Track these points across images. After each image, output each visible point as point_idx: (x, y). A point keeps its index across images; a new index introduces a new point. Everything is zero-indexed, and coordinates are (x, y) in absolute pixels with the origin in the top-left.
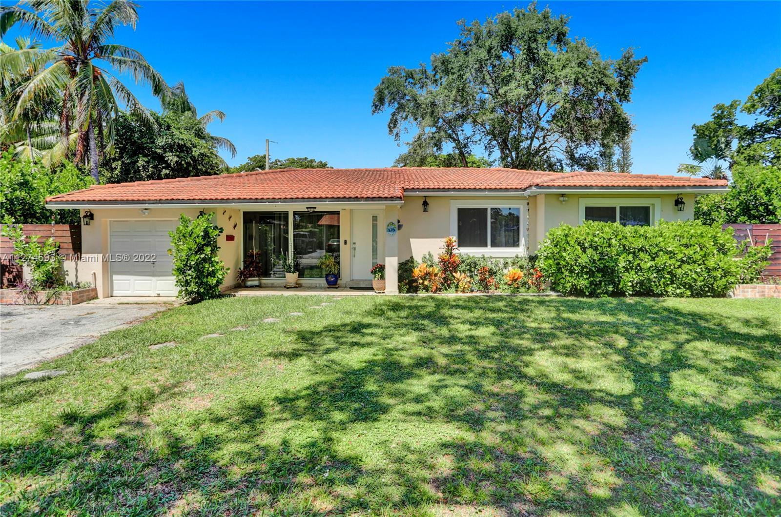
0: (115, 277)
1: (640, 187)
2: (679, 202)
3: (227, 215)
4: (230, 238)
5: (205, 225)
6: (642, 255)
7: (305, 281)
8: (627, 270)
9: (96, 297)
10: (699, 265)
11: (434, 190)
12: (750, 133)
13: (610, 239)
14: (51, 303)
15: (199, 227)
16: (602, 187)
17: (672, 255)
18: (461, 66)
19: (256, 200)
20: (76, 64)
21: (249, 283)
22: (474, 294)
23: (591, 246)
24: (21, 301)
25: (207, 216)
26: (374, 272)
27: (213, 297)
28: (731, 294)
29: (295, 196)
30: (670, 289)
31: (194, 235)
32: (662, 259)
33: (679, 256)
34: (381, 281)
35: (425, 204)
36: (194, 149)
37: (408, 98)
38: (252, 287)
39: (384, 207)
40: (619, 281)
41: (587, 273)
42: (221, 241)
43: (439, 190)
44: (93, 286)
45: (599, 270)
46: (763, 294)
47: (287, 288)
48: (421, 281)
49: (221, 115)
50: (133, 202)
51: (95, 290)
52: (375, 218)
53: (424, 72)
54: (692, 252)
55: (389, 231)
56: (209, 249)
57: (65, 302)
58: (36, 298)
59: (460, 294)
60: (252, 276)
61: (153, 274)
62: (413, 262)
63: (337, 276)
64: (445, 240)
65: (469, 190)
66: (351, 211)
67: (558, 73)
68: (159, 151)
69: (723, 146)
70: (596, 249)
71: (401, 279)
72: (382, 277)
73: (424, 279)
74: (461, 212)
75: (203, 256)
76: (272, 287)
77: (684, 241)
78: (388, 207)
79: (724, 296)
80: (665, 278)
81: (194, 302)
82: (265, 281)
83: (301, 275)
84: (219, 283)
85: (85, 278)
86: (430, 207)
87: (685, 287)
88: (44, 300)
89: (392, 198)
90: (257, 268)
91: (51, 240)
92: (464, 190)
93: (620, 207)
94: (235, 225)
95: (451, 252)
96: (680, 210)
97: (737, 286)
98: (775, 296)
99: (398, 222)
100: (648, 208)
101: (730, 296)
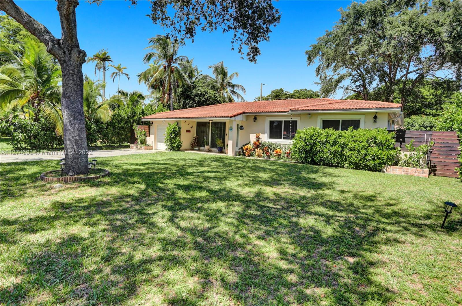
0: (158, 143)
2: (375, 117)
3: (187, 123)
4: (188, 131)
9: (152, 149)
21: (195, 149)
28: (385, 170)
42: (183, 132)
44: (152, 145)
55: (230, 130)
57: (143, 149)
60: (197, 146)
63: (222, 148)
64: (256, 134)
85: (150, 143)
88: (139, 148)
89: (227, 117)
90: (197, 143)
93: (342, 120)
94: (192, 127)
95: (259, 140)
96: (375, 122)
97: (389, 166)
98: (416, 175)
99: (242, 126)
100: (359, 120)
101: (384, 172)
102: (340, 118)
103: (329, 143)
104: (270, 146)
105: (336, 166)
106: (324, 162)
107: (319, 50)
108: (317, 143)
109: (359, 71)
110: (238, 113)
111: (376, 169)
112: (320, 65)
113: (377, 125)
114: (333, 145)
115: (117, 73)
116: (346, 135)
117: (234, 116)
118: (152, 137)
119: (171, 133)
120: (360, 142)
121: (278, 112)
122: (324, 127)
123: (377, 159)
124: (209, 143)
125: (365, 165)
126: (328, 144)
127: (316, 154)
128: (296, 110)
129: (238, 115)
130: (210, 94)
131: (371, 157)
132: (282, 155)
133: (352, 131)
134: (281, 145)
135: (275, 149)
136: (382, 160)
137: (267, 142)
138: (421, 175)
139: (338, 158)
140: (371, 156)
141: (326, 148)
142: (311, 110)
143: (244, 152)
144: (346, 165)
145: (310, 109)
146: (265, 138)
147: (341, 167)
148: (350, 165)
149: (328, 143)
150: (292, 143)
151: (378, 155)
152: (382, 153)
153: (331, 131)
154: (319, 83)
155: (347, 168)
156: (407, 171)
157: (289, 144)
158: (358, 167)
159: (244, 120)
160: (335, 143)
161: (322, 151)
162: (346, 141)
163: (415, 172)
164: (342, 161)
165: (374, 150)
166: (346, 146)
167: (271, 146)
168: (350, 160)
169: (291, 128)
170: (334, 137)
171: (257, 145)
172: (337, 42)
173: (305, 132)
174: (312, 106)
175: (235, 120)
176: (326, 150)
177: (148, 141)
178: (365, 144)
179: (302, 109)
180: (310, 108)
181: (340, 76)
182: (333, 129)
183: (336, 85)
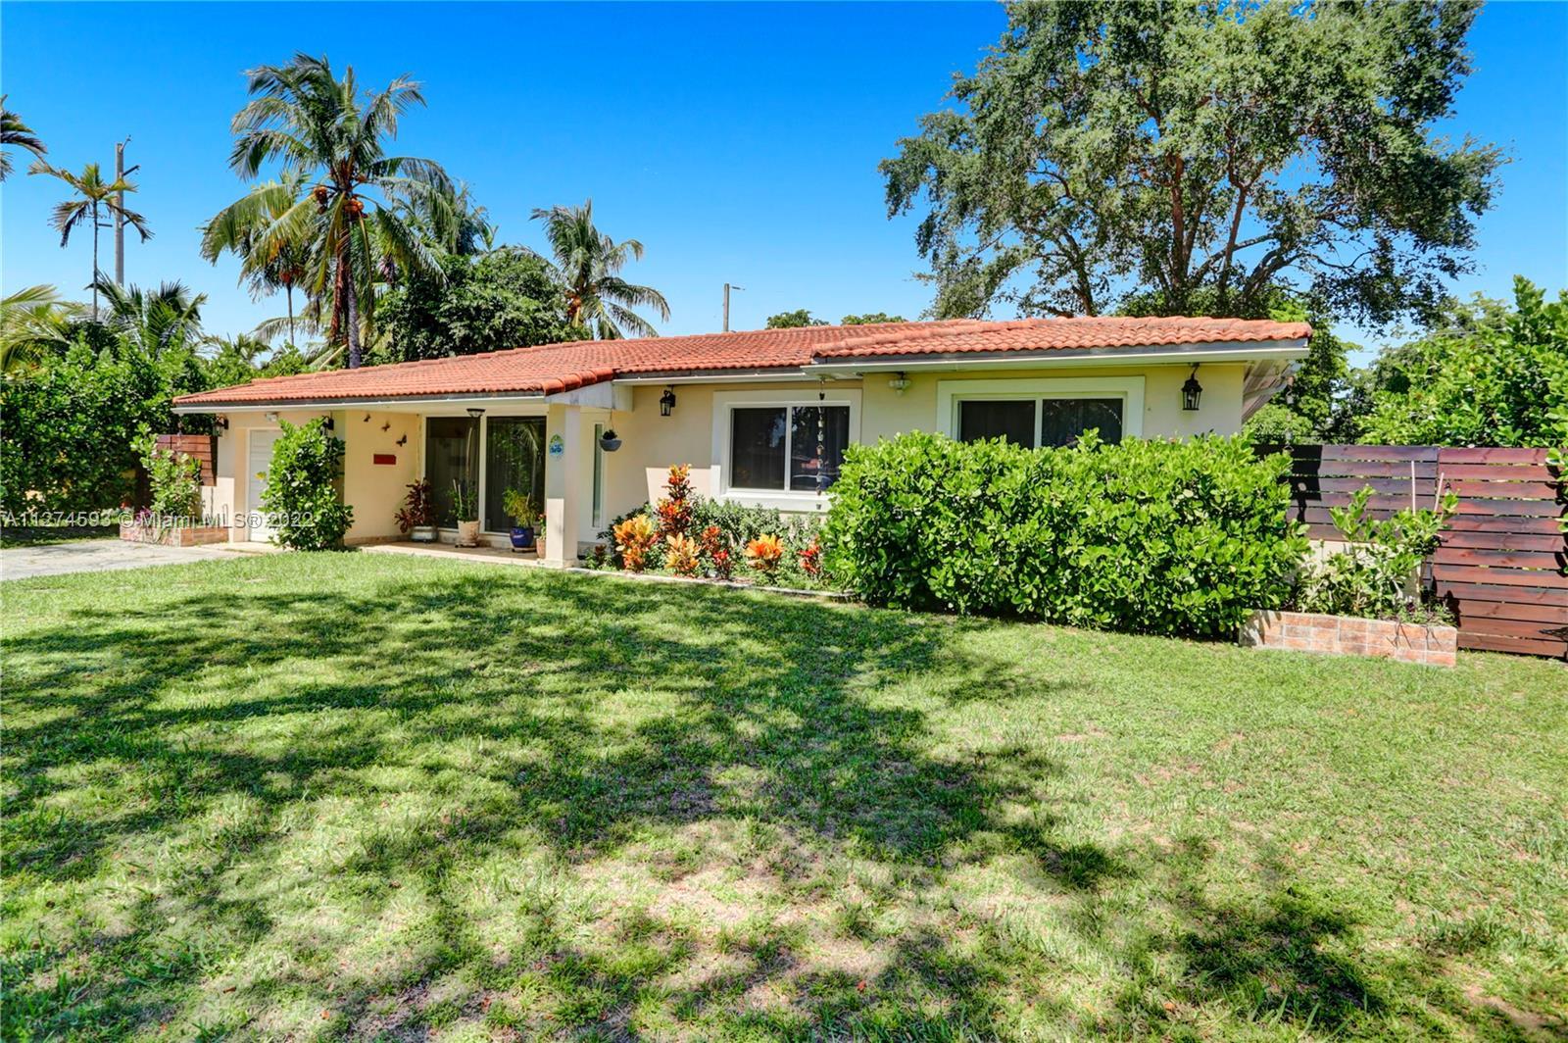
2: (1192, 386)
3: (378, 423)
4: (386, 460)
7: (496, 537)
9: (225, 540)
11: (666, 372)
21: (418, 535)
28: (1254, 634)
38: (422, 542)
51: (225, 529)
58: (152, 534)
74: (740, 417)
79: (1230, 638)
82: (447, 534)
91: (184, 457)
93: (1045, 402)
94: (404, 440)
95: (683, 496)
96: (1190, 407)
97: (1271, 614)
98: (1398, 653)
99: (610, 435)
100: (1119, 402)
101: (1250, 642)
102: (1038, 391)
103: (997, 507)
104: (730, 522)
105: (1033, 618)
106: (974, 598)
107: (928, 158)
108: (942, 509)
109: (1063, 240)
110: (588, 374)
111: (1217, 629)
112: (931, 218)
113: (1201, 419)
114: (1016, 515)
115: (86, 203)
116: (1073, 468)
117: (570, 387)
118: (225, 485)
119: (292, 469)
120: (1141, 502)
121: (763, 368)
122: (967, 434)
123: (1221, 579)
124: (475, 510)
125: (1166, 611)
126: (989, 513)
127: (936, 563)
128: (840, 358)
129: (587, 382)
130: (518, 309)
131: (1194, 572)
132: (787, 561)
133: (1097, 448)
134: (783, 518)
135: (753, 534)
136: (1245, 585)
137: (721, 504)
138: (1424, 657)
139: (1037, 580)
140: (1192, 566)
141: (984, 529)
142: (909, 356)
143: (620, 548)
144: (1079, 612)
145: (903, 350)
146: (711, 486)
147: (1051, 621)
148: (1096, 611)
149: (992, 506)
150: (827, 507)
151: (1227, 565)
152: (1241, 553)
153: (1002, 450)
154: (931, 277)
155: (1083, 623)
156: (1355, 638)
157: (815, 509)
158: (1133, 620)
159: (622, 405)
160: (1022, 511)
161: (965, 545)
162: (1072, 495)
163: (1396, 642)
164: (1057, 594)
165: (1205, 539)
166: (1074, 519)
167: (737, 521)
168: (1097, 588)
169: (820, 438)
170: (1020, 477)
171: (674, 519)
172: (996, 115)
173: (886, 458)
174: (913, 339)
175: (574, 405)
176: (984, 541)
177: (208, 504)
178: (1163, 509)
179: (869, 351)
180: (903, 347)
181: (1002, 253)
182: (1009, 442)
183: (992, 284)
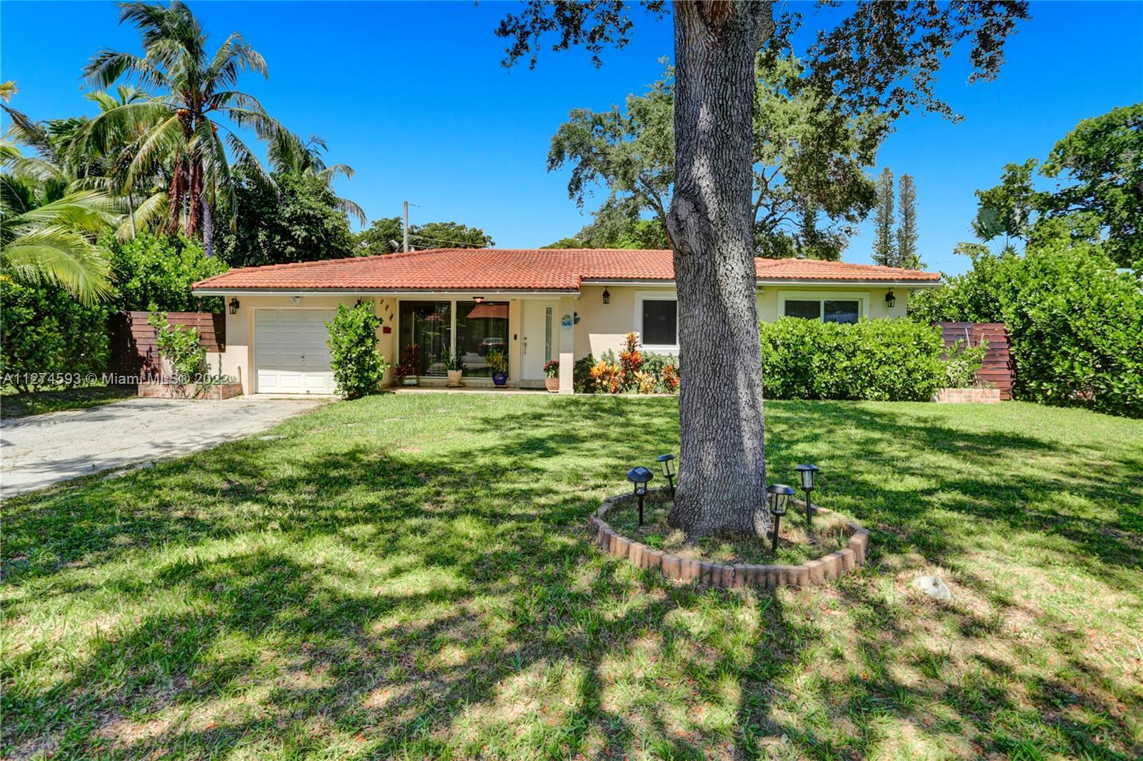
0: (260, 372)
1: (844, 280)
2: (889, 297)
3: (384, 304)
4: (387, 330)
5: (365, 314)
6: (838, 354)
7: (470, 380)
8: (821, 370)
9: (241, 393)
10: (899, 366)
11: (615, 279)
12: (1051, 203)
13: (803, 337)
14: (200, 396)
15: (359, 316)
16: (801, 279)
17: (870, 354)
18: (661, 118)
19: (421, 289)
20: (191, 119)
22: (656, 395)
23: (783, 344)
24: (168, 395)
25: (365, 305)
26: (547, 370)
27: (374, 392)
28: (936, 398)
29: (462, 286)
30: (868, 391)
31: (354, 326)
32: (859, 360)
33: (878, 356)
34: (554, 379)
35: (606, 294)
36: (326, 221)
37: (594, 150)
38: (410, 386)
39: (559, 298)
40: (813, 382)
41: (779, 373)
42: (379, 333)
43: (621, 279)
44: (238, 381)
45: (790, 371)
46: (969, 398)
47: (448, 387)
48: (599, 381)
49: (349, 170)
50: (286, 289)
51: (240, 385)
52: (549, 311)
53: (617, 117)
54: (891, 352)
55: (565, 324)
56: (370, 341)
57: (216, 396)
58: (184, 392)
59: (641, 395)
60: (410, 373)
61: (302, 369)
62: (591, 361)
63: (506, 375)
64: (627, 335)
65: (655, 280)
66: (523, 301)
67: (782, 131)
68: (284, 224)
69: (1017, 219)
70: (788, 347)
71: (576, 378)
72: (556, 375)
73: (602, 378)
74: (647, 304)
75: (363, 348)
76: (432, 386)
77: (886, 340)
78: (564, 299)
79: (928, 400)
80: (861, 379)
81: (351, 398)
83: (465, 373)
84: (379, 378)
85: (230, 371)
86: (611, 298)
87: (884, 389)
88: (192, 394)
89: (568, 289)
90: (415, 364)
91: (194, 330)
92: (650, 279)
93: (825, 302)
94: (392, 316)
95: (634, 349)
96: (890, 305)
97: (944, 390)
98: (983, 401)
99: (575, 315)
100: (855, 302)
101: (934, 401)
102: (823, 297)
111: (924, 397)
118: (236, 352)
122: (792, 315)
125: (909, 391)
138: (990, 401)
139: (859, 381)
144: (876, 394)
156: (969, 396)
163: (982, 397)
177: (215, 367)
